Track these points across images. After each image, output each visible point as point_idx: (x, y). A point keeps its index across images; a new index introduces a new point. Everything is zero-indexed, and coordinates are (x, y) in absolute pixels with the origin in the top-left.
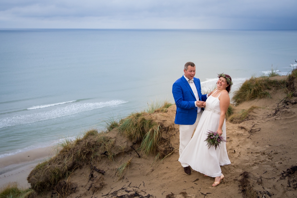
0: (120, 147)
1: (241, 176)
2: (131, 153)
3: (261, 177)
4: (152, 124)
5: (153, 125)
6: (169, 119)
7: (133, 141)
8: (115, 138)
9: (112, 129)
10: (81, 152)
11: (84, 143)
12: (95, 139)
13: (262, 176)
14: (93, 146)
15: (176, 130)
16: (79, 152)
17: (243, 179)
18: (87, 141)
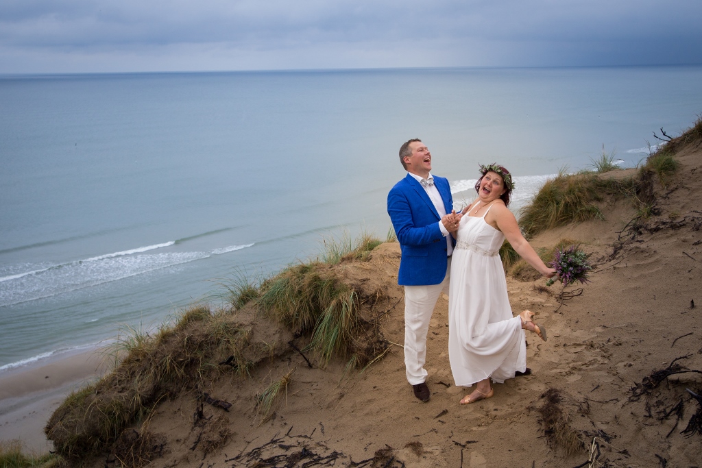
0: (265, 345)
1: (542, 400)
2: (290, 359)
3: (587, 400)
4: (337, 289)
5: (338, 292)
6: (376, 277)
7: (294, 330)
8: (252, 324)
9: (245, 303)
10: (172, 361)
11: (179, 338)
12: (206, 330)
13: (590, 395)
14: (200, 346)
15: (391, 300)
16: (168, 362)
17: (548, 406)
18: (187, 334)
